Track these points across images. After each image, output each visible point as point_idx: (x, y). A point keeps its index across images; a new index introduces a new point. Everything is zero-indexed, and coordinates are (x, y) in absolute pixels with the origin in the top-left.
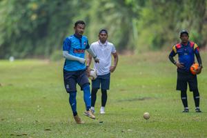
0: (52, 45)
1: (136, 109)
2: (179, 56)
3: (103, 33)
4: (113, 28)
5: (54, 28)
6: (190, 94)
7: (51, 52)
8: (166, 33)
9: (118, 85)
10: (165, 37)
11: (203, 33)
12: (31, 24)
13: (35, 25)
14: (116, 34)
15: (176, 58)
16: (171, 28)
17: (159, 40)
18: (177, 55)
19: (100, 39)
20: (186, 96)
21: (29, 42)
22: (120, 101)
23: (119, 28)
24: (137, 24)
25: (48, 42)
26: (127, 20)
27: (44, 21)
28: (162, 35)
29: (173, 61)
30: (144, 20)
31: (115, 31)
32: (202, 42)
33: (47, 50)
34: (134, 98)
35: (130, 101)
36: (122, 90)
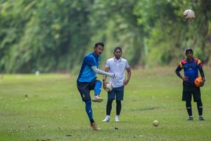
0: (73, 61)
1: (146, 117)
2: (185, 70)
3: (118, 50)
4: (126, 46)
5: (75, 46)
6: (194, 105)
7: (72, 67)
8: (173, 51)
9: (131, 96)
10: (172, 54)
11: (206, 50)
12: (55, 43)
13: (58, 43)
14: (129, 51)
15: (182, 73)
16: (178, 46)
17: (167, 57)
18: (183, 70)
19: (115, 55)
20: (191, 106)
21: (53, 58)
22: (132, 110)
23: (131, 46)
24: (148, 43)
25: (70, 58)
26: (139, 39)
27: (66, 39)
28: (170, 52)
29: (179, 75)
30: (154, 39)
31: (128, 48)
32: (205, 59)
33: (68, 65)
34: (144, 107)
35: (141, 110)
36: (134, 101)
